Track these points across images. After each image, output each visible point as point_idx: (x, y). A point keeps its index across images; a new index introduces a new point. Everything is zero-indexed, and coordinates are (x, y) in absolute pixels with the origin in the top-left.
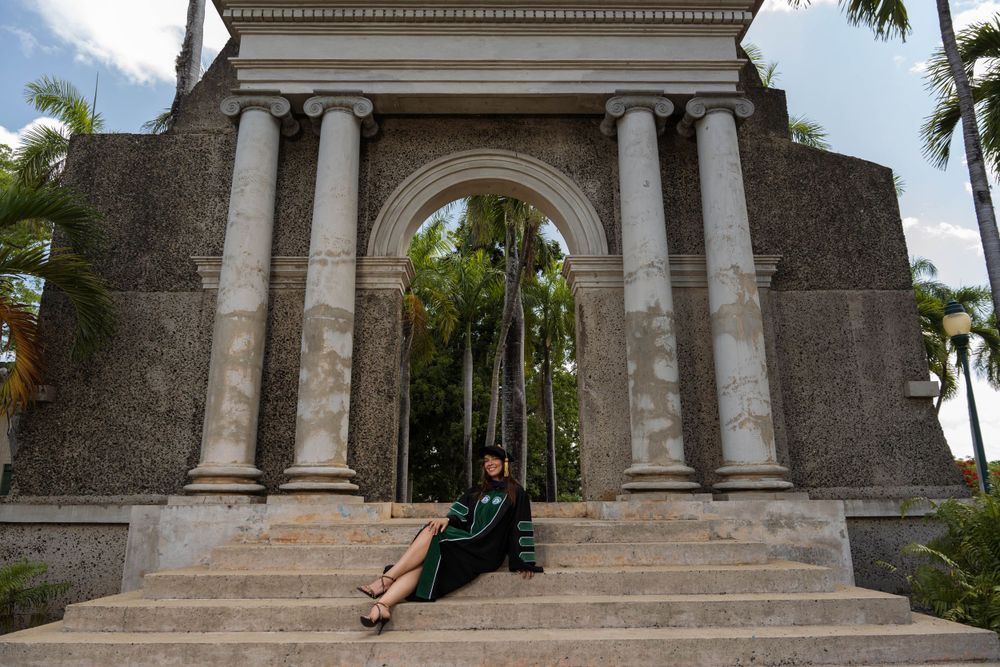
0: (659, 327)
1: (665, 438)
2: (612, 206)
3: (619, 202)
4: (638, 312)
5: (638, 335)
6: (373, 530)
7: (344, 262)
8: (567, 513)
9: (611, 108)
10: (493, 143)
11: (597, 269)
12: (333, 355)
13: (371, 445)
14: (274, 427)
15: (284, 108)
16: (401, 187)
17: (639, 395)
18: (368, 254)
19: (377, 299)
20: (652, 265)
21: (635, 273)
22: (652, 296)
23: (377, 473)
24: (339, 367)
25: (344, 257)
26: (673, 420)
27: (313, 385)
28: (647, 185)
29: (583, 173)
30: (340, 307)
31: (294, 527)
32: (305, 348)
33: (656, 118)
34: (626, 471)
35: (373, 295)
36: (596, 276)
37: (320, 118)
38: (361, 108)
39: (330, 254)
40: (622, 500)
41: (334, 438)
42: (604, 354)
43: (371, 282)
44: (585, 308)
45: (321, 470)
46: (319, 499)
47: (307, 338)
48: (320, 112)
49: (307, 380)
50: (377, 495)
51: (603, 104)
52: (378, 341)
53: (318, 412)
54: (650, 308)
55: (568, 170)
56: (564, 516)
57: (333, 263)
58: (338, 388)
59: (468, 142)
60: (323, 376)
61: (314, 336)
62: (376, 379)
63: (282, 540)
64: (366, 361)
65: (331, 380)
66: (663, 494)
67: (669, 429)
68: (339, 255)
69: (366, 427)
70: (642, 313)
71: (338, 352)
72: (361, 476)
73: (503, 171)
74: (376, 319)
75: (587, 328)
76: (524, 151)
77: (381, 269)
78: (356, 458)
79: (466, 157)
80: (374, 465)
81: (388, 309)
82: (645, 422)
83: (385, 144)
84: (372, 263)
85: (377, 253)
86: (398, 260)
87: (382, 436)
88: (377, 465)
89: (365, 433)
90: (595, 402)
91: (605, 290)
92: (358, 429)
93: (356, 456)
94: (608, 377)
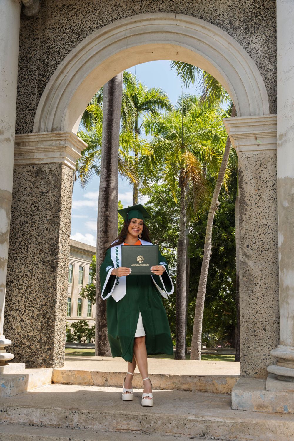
4: (287, 178)
7: (6, 140)
8: (220, 388)
10: (155, 6)
11: (258, 130)
13: (37, 313)
18: (34, 131)
19: (44, 173)
21: (285, 135)
23: (41, 339)
29: (247, 28)
35: (40, 170)
36: (256, 138)
42: (264, 222)
44: (245, 173)
50: (40, 360)
52: (43, 214)
55: (231, 27)
59: (131, 8)
62: (41, 250)
64: (34, 233)
69: (32, 296)
70: (290, 179)
72: (27, 343)
73: (164, 35)
74: (43, 193)
75: (246, 194)
76: (186, 12)
77: (46, 145)
78: (22, 326)
79: (126, 25)
80: (39, 333)
81: (53, 182)
82: (289, 301)
83: (53, 21)
84: (37, 140)
85: (43, 129)
86: (60, 135)
87: (45, 305)
88: (41, 332)
89: (31, 301)
90: (252, 272)
91: (268, 152)
92: (24, 297)
93: (22, 323)
94: (267, 247)
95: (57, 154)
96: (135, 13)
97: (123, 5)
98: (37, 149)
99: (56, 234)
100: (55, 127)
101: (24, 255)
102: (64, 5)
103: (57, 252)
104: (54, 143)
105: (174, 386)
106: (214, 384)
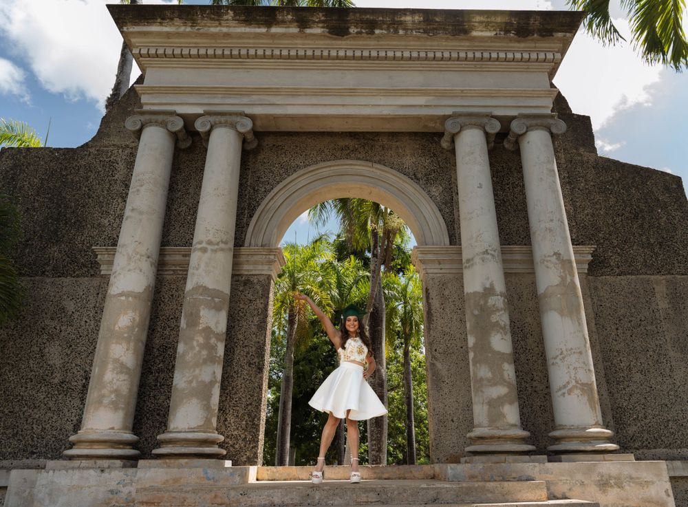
0: (494, 305)
1: (502, 404)
2: (452, 206)
3: (457, 203)
4: (475, 293)
5: (476, 312)
6: (233, 493)
7: (222, 250)
8: (417, 474)
9: (449, 127)
10: (353, 155)
11: (440, 257)
12: (208, 330)
13: (241, 412)
14: (154, 396)
15: (179, 124)
16: (275, 190)
17: (478, 365)
18: (246, 245)
19: (252, 283)
20: (486, 252)
21: (472, 259)
22: (488, 279)
23: (245, 438)
24: (213, 341)
25: (222, 246)
26: (508, 387)
27: (189, 357)
28: (480, 187)
29: (427, 180)
30: (217, 288)
31: (159, 490)
32: (183, 324)
33: (487, 134)
34: (468, 435)
35: (248, 280)
36: (440, 264)
37: (209, 133)
38: (243, 125)
39: (210, 243)
40: (466, 462)
41: (205, 405)
42: (448, 330)
43: (247, 269)
44: (430, 291)
45: (190, 436)
46: (187, 463)
47: (185, 313)
48: (208, 127)
49: (183, 352)
50: (244, 459)
51: (443, 123)
52: (251, 319)
53: (191, 382)
54: (485, 289)
55: (415, 178)
56: (414, 478)
57: (212, 250)
58: (211, 359)
59: (333, 154)
60: (197, 349)
61: (191, 314)
62: (248, 353)
63: (147, 503)
64: (240, 336)
65: (204, 353)
66: (502, 457)
67: (505, 395)
68: (218, 244)
69: (237, 396)
70: (479, 293)
71: (213, 327)
72: (230, 442)
73: (362, 178)
74: (250, 300)
75: (433, 308)
76: (379, 162)
77: (256, 258)
78: (226, 425)
79: (330, 166)
80: (243, 431)
81: (260, 292)
82: (484, 390)
83: (263, 156)
84: (248, 253)
85: (253, 244)
86: (271, 251)
87: (251, 404)
88: (246, 431)
89: (236, 401)
90: (440, 372)
91: (448, 275)
92: (229, 397)
93: (226, 423)
94: (451, 351)
95: (266, 267)
96: (336, 158)
97: (326, 151)
98: (247, 261)
99: (263, 338)
100: (264, 244)
101: (229, 357)
102: (274, 145)
103: (264, 354)
104: (264, 257)
105: (375, 476)
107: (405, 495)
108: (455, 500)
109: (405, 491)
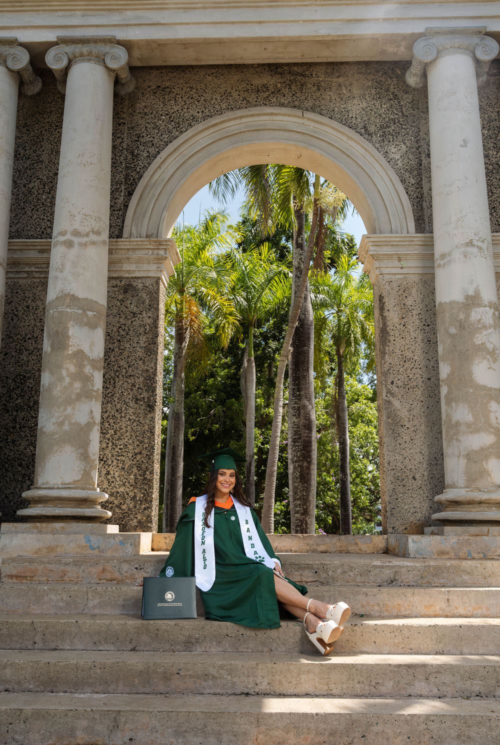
0: (479, 321)
1: (487, 458)
2: (420, 174)
3: (429, 170)
4: (451, 303)
5: (453, 330)
6: (125, 567)
7: (94, 243)
8: (364, 547)
9: (421, 53)
10: (274, 100)
11: (401, 251)
12: (80, 355)
13: (128, 463)
14: (13, 442)
15: (22, 60)
16: (163, 155)
17: (453, 404)
18: (125, 236)
19: (135, 289)
20: (470, 243)
21: (449, 254)
22: (472, 282)
23: (135, 497)
24: (88, 369)
25: (93, 237)
26: (496, 435)
27: (57, 392)
28: (465, 144)
29: (384, 135)
30: (90, 298)
31: (31, 561)
32: (47, 346)
33: (477, 62)
34: (437, 498)
35: (130, 285)
36: (400, 260)
37: (66, 71)
38: (114, 58)
39: (76, 233)
40: (433, 533)
41: (82, 454)
42: (410, 355)
43: (128, 269)
44: (386, 300)
45: (65, 493)
46: (63, 528)
47: (49, 333)
48: (65, 63)
49: (49, 385)
50: (134, 523)
51: (410, 47)
52: (135, 339)
53: (61, 424)
54: (467, 297)
55: (366, 132)
56: (360, 553)
57: (80, 244)
58: (86, 394)
59: (244, 99)
60: (67, 380)
61: (57, 332)
62: (133, 385)
63: (17, 577)
64: (122, 363)
65: (77, 385)
66: (485, 529)
67: (491, 446)
68: (87, 235)
69: (121, 442)
70: (458, 303)
71: (87, 351)
72: (115, 502)
73: (287, 134)
74: (134, 314)
75: (388, 323)
76: (313, 109)
77: (140, 254)
78: (108, 480)
79: (241, 117)
80: (132, 488)
81: (147, 301)
82: (461, 438)
83: (143, 104)
84: (129, 247)
85: (135, 235)
86: (160, 243)
87: (140, 453)
88: (135, 487)
89: (121, 449)
90: (398, 413)
91: (412, 276)
92: (110, 444)
93: (109, 477)
94: (415, 384)
95: (154, 267)
96: (249, 105)
97: (235, 94)
98: (128, 258)
99: (153, 365)
100: (149, 233)
101: (109, 391)
102: (159, 87)
103: (155, 387)
104: (151, 252)
105: (308, 548)
106: (356, 544)
107: (351, 574)
108: (419, 582)
109: (351, 568)
